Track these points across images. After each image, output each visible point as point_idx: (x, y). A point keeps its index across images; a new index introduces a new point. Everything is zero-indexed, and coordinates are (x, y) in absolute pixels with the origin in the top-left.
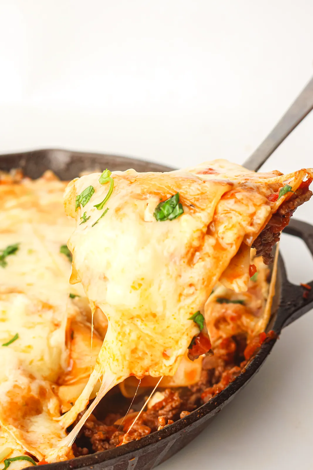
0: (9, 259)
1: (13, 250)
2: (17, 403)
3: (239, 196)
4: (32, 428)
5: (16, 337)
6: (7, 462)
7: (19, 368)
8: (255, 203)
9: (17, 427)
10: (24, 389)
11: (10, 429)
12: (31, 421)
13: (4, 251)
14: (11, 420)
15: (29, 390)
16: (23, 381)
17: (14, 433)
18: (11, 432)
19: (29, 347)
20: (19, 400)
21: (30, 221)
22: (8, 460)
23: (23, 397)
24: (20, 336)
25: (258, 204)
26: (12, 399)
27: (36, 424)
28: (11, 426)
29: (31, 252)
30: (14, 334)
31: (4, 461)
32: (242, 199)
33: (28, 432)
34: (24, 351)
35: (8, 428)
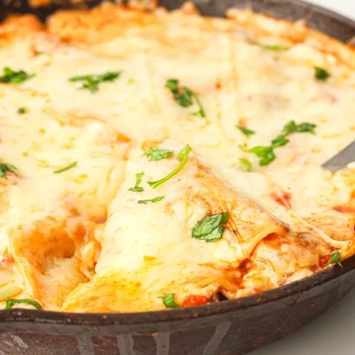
0: (103, 86)
1: (111, 77)
2: (42, 235)
3: (284, 248)
4: (51, 271)
5: (74, 165)
6: (10, 302)
7: (62, 200)
8: (298, 263)
9: (31, 262)
10: (59, 221)
11: (21, 261)
12: (53, 263)
13: (100, 76)
14: (27, 252)
15: (64, 224)
16: (61, 214)
17: (24, 267)
18: (21, 265)
19: (84, 176)
20: (46, 232)
21: (146, 51)
22: (12, 300)
23: (53, 231)
24: (79, 164)
25: (301, 265)
26: (38, 229)
27: (57, 269)
28: (24, 259)
29: (131, 81)
30: (72, 162)
31: (7, 301)
32: (286, 253)
33: (43, 273)
34: (76, 181)
35: (20, 260)
